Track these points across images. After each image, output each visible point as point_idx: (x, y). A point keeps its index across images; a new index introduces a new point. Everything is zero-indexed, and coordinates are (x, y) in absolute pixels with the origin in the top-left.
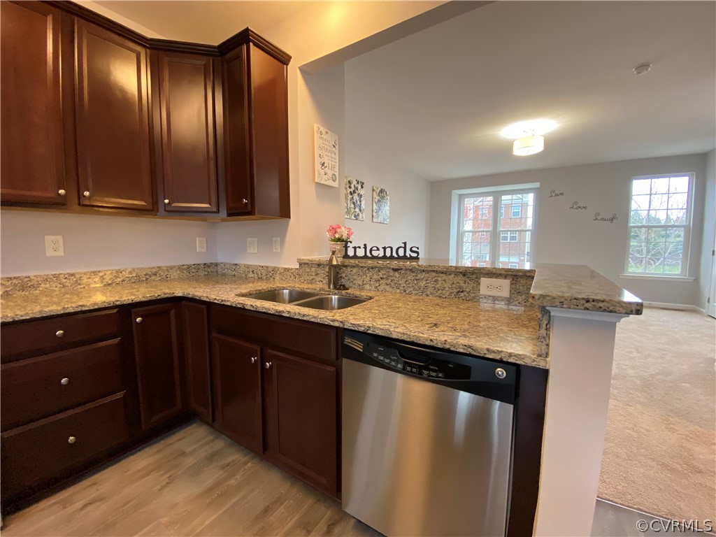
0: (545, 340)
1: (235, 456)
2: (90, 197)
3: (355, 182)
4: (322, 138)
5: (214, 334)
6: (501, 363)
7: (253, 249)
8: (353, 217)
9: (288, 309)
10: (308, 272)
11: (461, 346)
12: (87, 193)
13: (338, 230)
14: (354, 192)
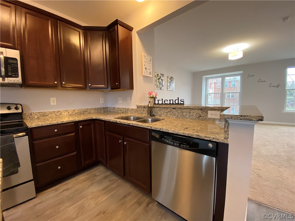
0: (227, 132)
1: (114, 177)
2: (65, 84)
3: (160, 75)
4: (145, 58)
5: (106, 132)
6: (210, 141)
7: (120, 102)
8: (159, 89)
9: (132, 123)
10: (140, 110)
11: (195, 135)
12: (64, 83)
13: (152, 94)
14: (160, 78)
